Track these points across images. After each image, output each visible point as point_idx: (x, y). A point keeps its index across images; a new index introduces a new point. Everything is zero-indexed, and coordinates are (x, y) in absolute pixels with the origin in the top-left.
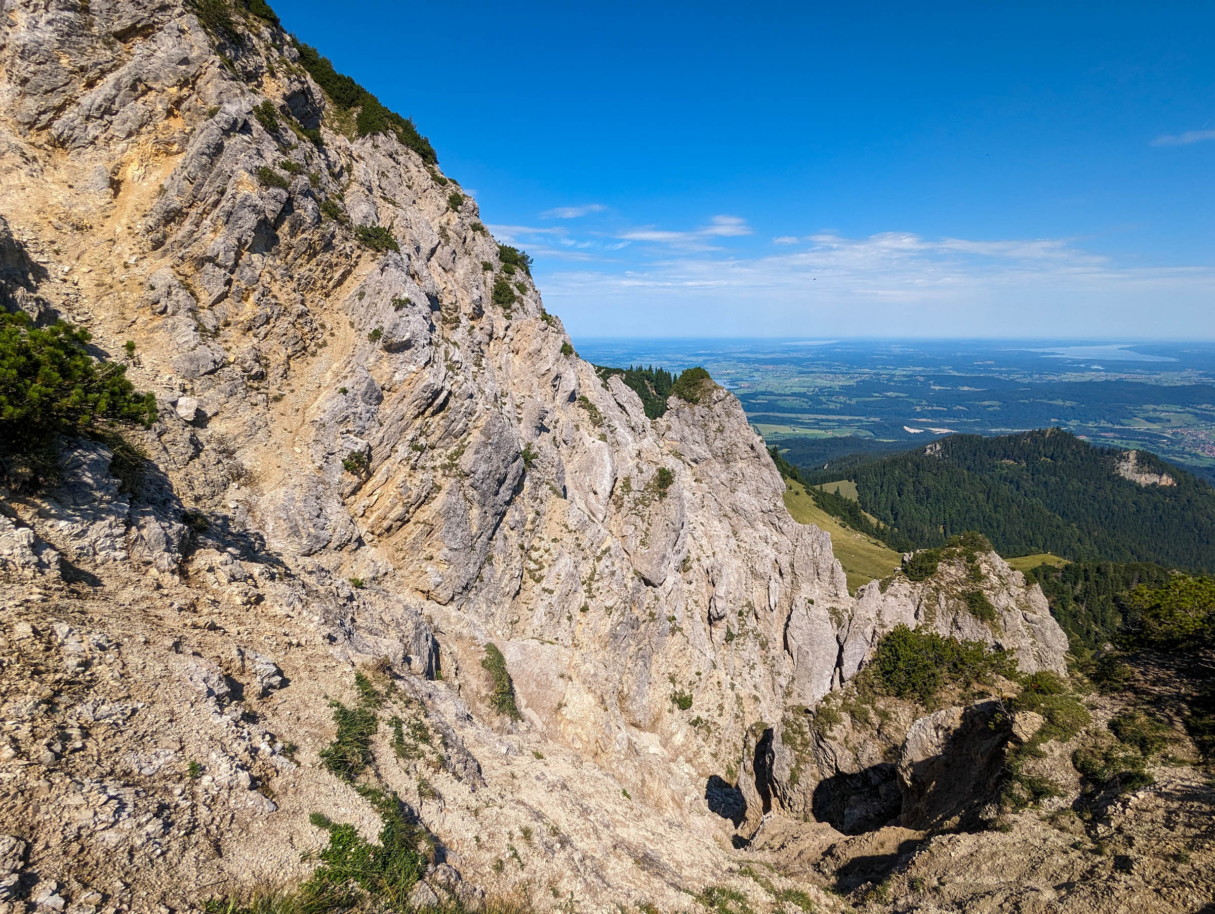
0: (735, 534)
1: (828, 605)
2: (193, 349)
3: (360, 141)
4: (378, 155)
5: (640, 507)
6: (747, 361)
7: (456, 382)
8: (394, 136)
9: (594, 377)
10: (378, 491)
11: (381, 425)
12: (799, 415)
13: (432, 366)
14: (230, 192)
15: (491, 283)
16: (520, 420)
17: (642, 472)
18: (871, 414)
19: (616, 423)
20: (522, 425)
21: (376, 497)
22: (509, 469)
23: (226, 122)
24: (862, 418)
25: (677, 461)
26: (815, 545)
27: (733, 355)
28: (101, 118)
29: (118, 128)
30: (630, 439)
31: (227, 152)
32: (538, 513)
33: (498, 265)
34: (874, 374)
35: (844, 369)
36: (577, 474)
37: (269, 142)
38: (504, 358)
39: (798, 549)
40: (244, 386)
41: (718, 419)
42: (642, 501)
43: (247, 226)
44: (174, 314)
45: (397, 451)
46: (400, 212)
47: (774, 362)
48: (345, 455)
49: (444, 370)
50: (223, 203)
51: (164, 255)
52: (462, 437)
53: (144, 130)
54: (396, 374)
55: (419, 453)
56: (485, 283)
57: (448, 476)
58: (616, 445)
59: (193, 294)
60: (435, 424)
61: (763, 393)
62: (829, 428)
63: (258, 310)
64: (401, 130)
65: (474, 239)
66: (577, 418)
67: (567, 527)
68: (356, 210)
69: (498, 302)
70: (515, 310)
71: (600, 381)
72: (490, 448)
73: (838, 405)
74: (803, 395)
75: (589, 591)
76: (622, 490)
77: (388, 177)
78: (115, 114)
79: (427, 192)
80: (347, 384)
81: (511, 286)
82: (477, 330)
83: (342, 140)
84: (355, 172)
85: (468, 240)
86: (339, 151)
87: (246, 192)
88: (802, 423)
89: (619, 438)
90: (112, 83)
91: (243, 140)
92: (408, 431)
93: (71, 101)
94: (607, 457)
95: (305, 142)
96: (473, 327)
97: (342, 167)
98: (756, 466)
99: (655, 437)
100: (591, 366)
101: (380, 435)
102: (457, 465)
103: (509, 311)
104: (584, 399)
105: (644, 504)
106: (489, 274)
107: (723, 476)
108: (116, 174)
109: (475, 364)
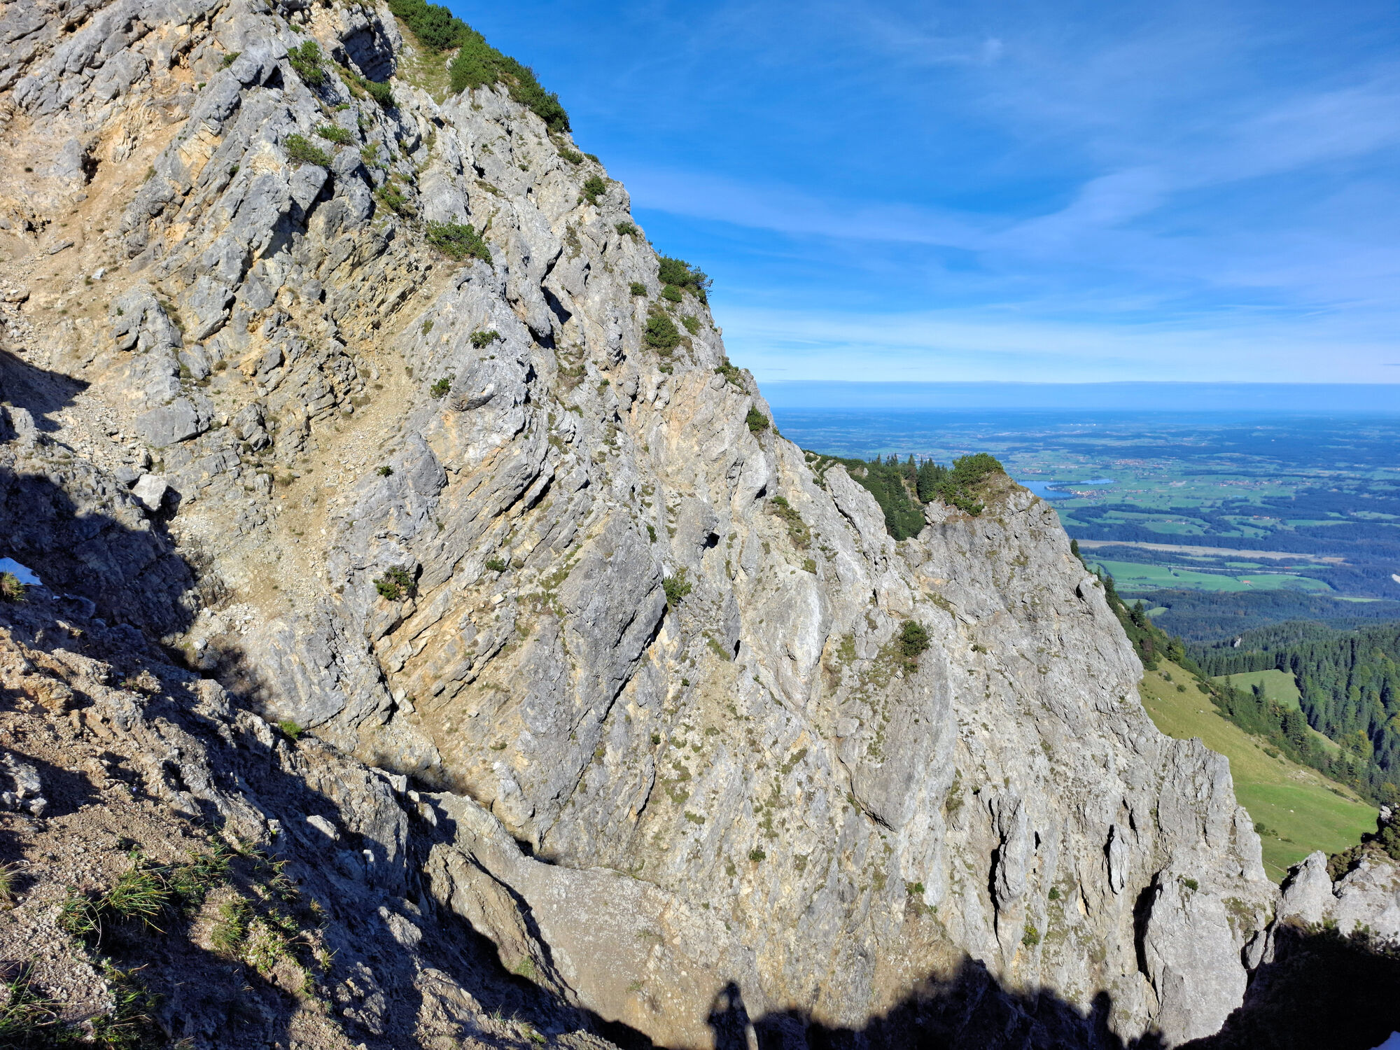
0: (1047, 747)
1: (1225, 894)
2: (169, 403)
3: (454, 99)
4: (479, 119)
5: (870, 687)
6: (1089, 451)
7: (563, 463)
8: (505, 91)
9: (802, 468)
10: (427, 633)
11: (441, 527)
12: (1186, 549)
13: (526, 437)
14: (243, 171)
15: (642, 316)
16: (671, 532)
17: (875, 628)
18: (1325, 549)
19: (836, 544)
20: (675, 541)
21: (423, 643)
22: (640, 607)
23: (246, 72)
24: (1310, 557)
25: (942, 612)
26: (1199, 779)
27: (1061, 440)
28: (80, 72)
29: (101, 87)
30: (860, 572)
31: (244, 116)
32: (685, 683)
33: (655, 288)
34: (1331, 478)
35: (1271, 468)
36: (764, 625)
37: (307, 100)
38: (653, 433)
39: (1167, 784)
40: (238, 461)
41: (1016, 542)
42: (872, 677)
43: (262, 222)
44: (146, 351)
45: (462, 570)
46: (503, 205)
47: (1138, 453)
48: (380, 573)
49: (544, 444)
50: (232, 188)
51: (142, 266)
52: (567, 551)
53: (136, 86)
54: (470, 449)
55: (497, 573)
56: (633, 315)
57: (540, 613)
58: (833, 583)
59: (177, 321)
60: (526, 528)
61: (1117, 508)
62: (1244, 572)
63: (267, 346)
64: (516, 82)
65: (619, 247)
66: (768, 532)
67: (733, 710)
68: (436, 201)
69: (652, 345)
70: (678, 359)
71: (811, 475)
72: (609, 570)
73: (1261, 533)
74: (1192, 513)
75: (768, 823)
76: (839, 657)
77: (491, 153)
78: (99, 67)
79: (551, 174)
80: (392, 462)
81: (674, 321)
82: (612, 387)
83: (423, 99)
84: (438, 144)
85: (610, 248)
86: (416, 113)
87: (266, 171)
88: (1192, 563)
89: (841, 570)
90: (98, 25)
91: (269, 98)
92: (482, 539)
93: (44, 52)
94: (814, 600)
95: (364, 100)
96: (606, 383)
97: (419, 138)
98: (1087, 627)
99: (903, 569)
100: (798, 450)
101: (438, 542)
102: (555, 596)
103: (667, 360)
104: (781, 502)
105: (877, 683)
106: (640, 301)
107: (1025, 643)
108: (92, 151)
109: (606, 442)
